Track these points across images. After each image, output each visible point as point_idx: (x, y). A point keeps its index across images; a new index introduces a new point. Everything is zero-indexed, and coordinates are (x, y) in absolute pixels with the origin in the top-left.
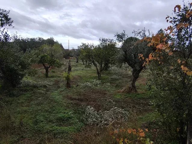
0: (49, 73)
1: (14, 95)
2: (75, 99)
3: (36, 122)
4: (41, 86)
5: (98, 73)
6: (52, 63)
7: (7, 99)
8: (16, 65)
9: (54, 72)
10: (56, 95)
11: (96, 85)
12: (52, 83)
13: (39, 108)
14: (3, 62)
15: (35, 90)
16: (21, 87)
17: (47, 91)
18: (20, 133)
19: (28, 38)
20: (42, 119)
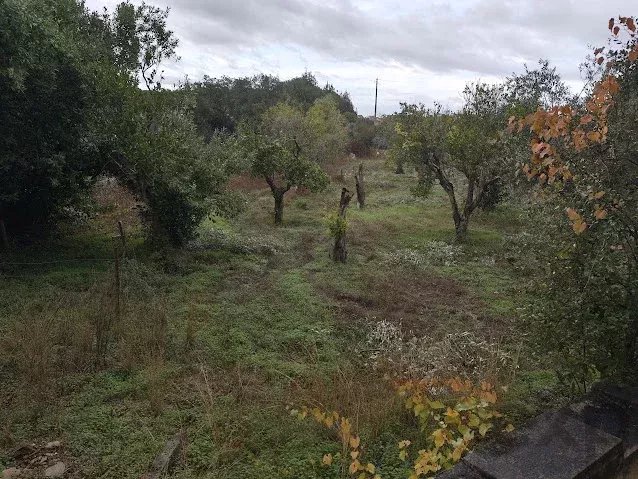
0: (285, 209)
1: (176, 269)
2: (350, 298)
3: (227, 344)
4: (254, 251)
5: (457, 218)
6: (297, 174)
7: (158, 278)
8: (184, 181)
9: (304, 207)
10: (294, 281)
11: (440, 262)
12: (290, 244)
13: (240, 309)
14: (151, 171)
15: (236, 260)
16: (198, 249)
17: (271, 265)
18: (187, 360)
19: (227, 79)
20: (243, 339)
